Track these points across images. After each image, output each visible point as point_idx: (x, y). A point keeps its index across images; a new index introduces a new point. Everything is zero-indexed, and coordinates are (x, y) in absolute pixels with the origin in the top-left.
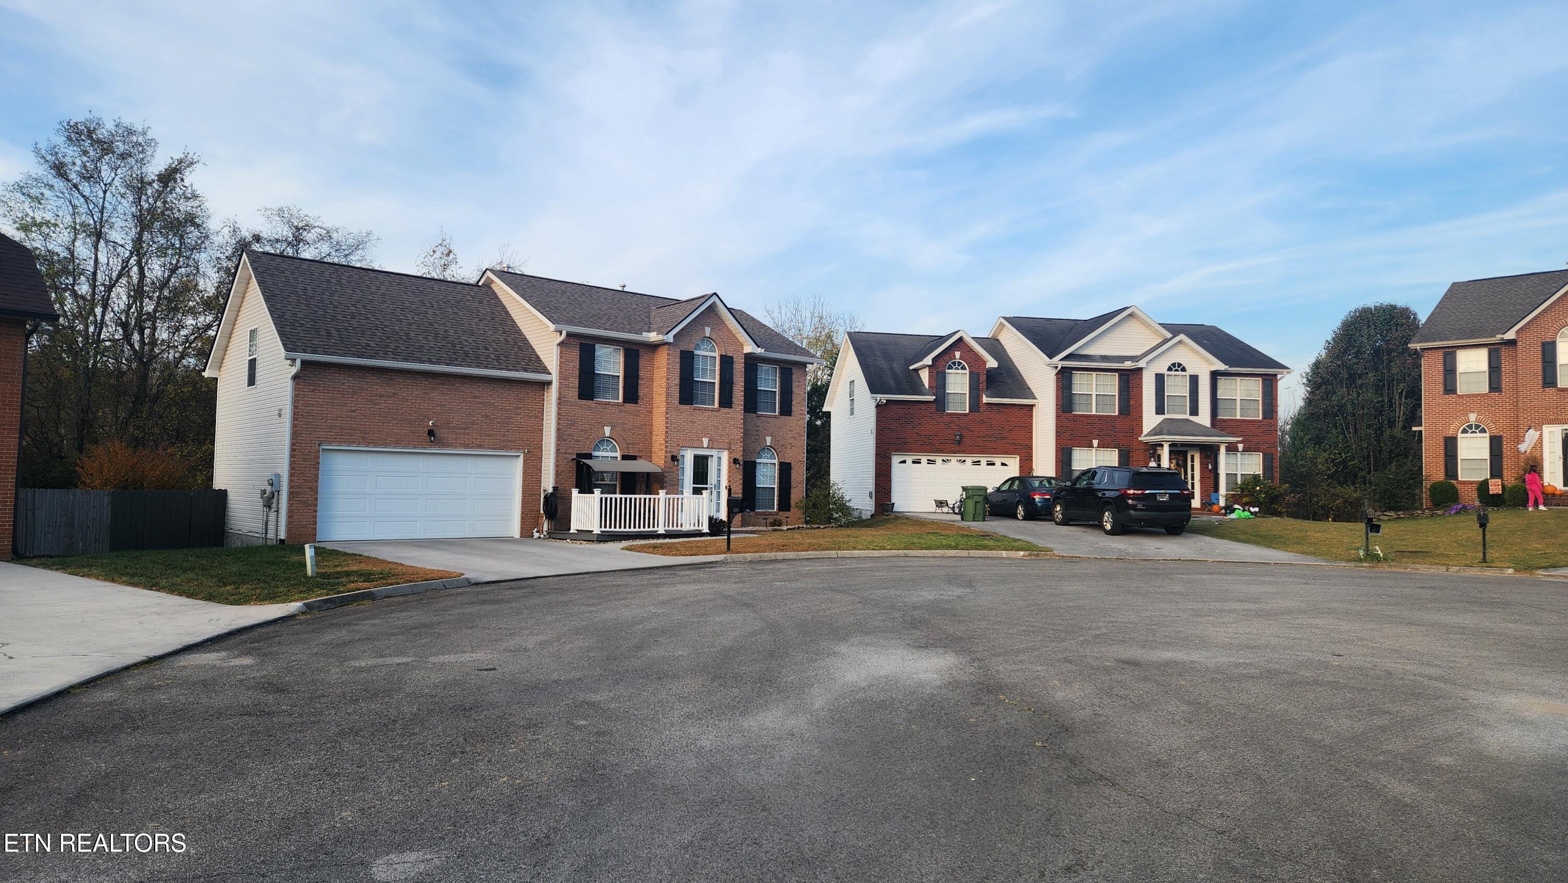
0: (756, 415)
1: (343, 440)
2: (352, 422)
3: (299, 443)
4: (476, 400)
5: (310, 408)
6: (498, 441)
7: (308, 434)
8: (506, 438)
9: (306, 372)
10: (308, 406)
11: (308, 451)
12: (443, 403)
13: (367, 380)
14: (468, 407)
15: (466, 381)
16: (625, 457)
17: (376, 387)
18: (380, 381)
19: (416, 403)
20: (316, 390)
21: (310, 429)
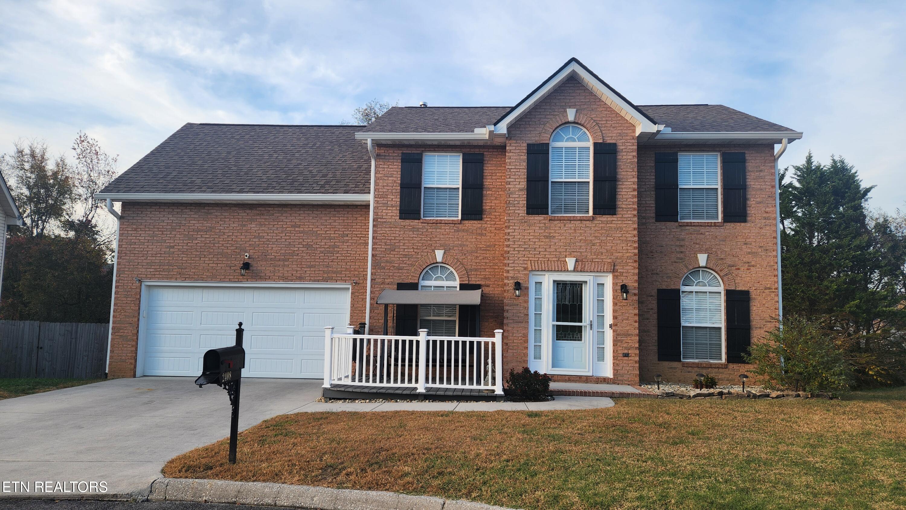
0: (677, 224)
1: (161, 276)
2: (170, 258)
3: (122, 280)
4: (297, 229)
5: (132, 246)
6: (321, 272)
7: (131, 271)
8: (330, 269)
9: (130, 212)
10: (131, 245)
11: (129, 287)
12: (261, 234)
13: (185, 216)
14: (288, 237)
15: (286, 209)
16: (463, 287)
17: (194, 222)
18: (197, 216)
19: (233, 235)
20: (139, 228)
21: (132, 267)
